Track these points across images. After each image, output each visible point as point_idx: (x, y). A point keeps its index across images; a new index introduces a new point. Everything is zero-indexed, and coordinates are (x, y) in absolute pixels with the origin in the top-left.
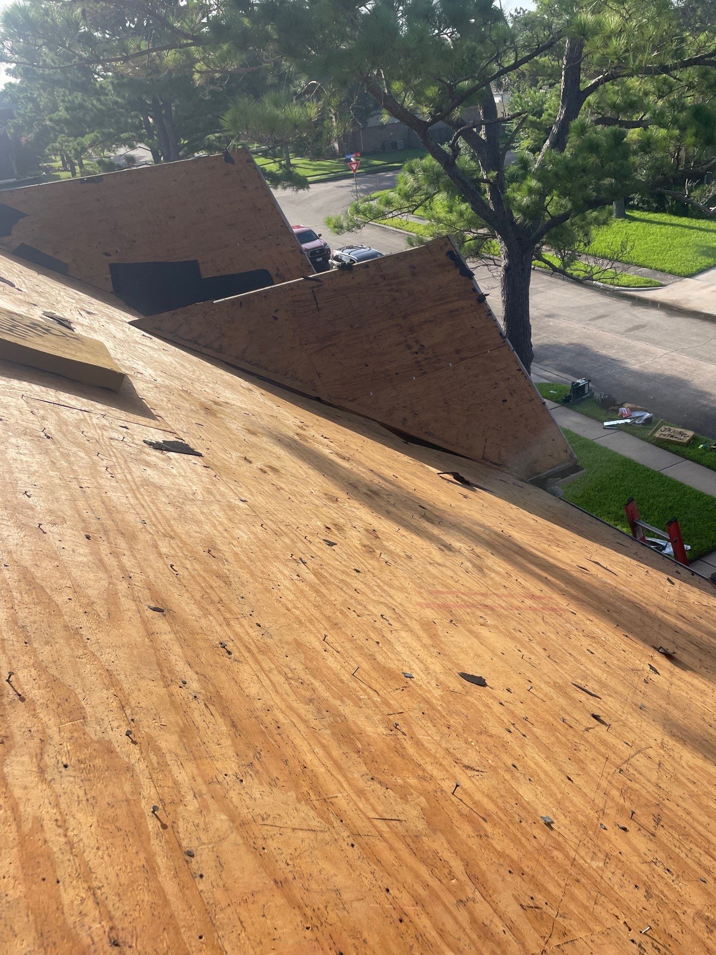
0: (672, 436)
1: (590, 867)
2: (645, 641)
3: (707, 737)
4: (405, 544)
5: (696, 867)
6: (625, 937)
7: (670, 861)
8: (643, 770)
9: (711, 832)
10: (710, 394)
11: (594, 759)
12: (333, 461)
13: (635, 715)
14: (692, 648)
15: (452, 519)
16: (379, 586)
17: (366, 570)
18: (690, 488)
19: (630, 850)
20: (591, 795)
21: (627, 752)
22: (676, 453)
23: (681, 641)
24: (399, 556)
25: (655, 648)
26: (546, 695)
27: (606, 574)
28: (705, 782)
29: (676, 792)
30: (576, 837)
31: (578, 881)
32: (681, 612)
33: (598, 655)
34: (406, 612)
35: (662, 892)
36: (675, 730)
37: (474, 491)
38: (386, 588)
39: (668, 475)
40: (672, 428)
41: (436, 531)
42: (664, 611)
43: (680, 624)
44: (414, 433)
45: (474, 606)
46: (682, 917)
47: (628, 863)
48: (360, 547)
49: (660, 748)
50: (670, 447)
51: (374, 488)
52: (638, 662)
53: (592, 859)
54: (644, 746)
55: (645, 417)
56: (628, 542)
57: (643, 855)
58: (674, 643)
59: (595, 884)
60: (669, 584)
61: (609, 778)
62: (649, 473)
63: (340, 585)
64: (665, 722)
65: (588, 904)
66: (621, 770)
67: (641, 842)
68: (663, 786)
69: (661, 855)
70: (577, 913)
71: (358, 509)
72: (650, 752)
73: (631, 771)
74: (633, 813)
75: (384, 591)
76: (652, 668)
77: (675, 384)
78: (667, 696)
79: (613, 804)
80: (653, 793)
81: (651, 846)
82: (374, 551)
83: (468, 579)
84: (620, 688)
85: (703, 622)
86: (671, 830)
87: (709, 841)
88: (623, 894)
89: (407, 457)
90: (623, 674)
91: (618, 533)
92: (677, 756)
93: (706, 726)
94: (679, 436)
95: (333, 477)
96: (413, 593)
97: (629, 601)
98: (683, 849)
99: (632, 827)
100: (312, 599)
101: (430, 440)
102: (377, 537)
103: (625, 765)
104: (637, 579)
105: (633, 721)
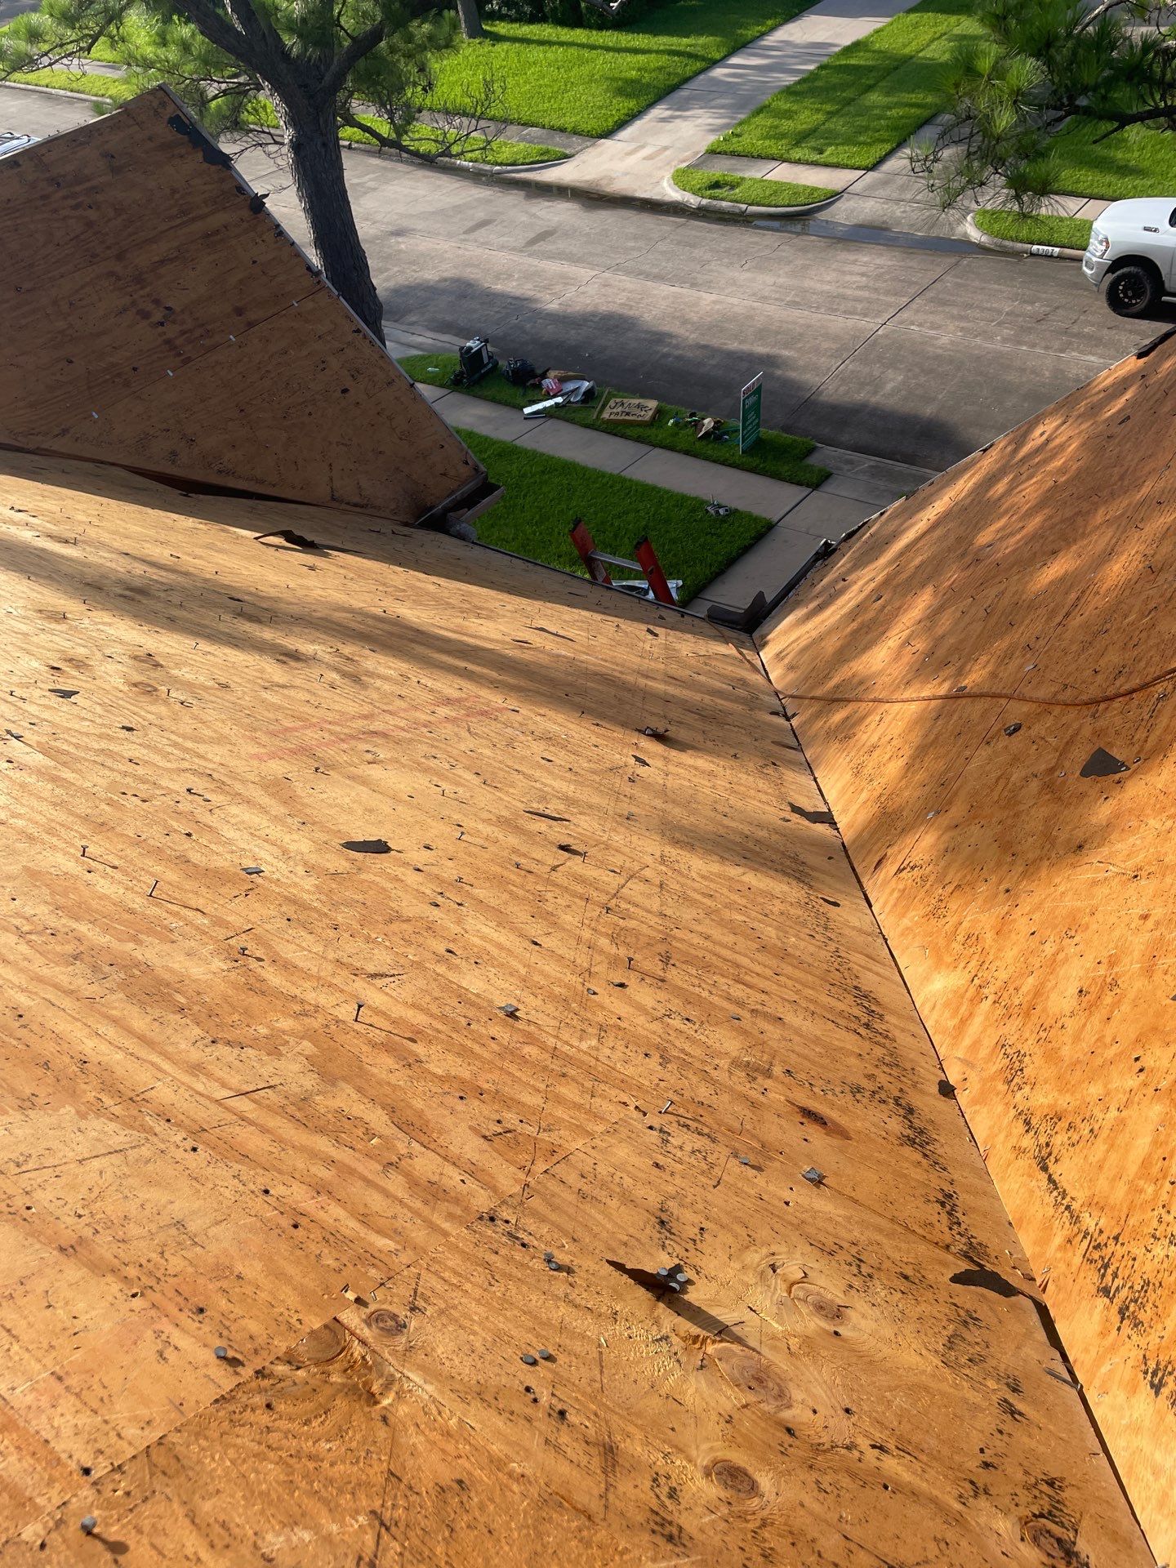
0: (628, 414)
1: (579, 1050)
2: (624, 725)
3: (722, 831)
4: (212, 666)
5: (725, 1004)
6: (640, 1126)
7: (688, 1007)
8: (639, 899)
9: (740, 953)
10: (670, 336)
11: (569, 906)
12: (43, 550)
13: (622, 830)
14: (690, 718)
15: (294, 610)
16: (175, 745)
17: (146, 723)
18: (667, 492)
19: (631, 1010)
20: (569, 955)
21: (613, 881)
22: (639, 440)
23: (675, 713)
24: (206, 688)
25: (640, 731)
26: (487, 839)
27: (558, 643)
28: (725, 891)
29: (687, 914)
30: (555, 1018)
31: (564, 1075)
32: (672, 672)
33: (558, 762)
34: (233, 775)
35: (683, 1051)
36: (677, 835)
37: (326, 555)
38: (189, 744)
39: (634, 478)
40: (625, 400)
41: (268, 634)
42: (647, 677)
43: (672, 690)
44: (198, 475)
45: (353, 737)
46: (714, 1074)
47: (633, 1029)
48: (126, 688)
49: (661, 864)
50: (628, 432)
51: (137, 583)
52: (618, 756)
53: (581, 1039)
54: (637, 868)
55: (583, 390)
56: (585, 589)
57: (651, 1011)
58: (665, 717)
59: (589, 1071)
60: (650, 637)
61: (593, 924)
62: (605, 481)
63: (99, 759)
64: (663, 827)
65: (582, 1101)
66: (608, 909)
67: (646, 995)
68: (669, 912)
69: (676, 1004)
70: (567, 1118)
71: (110, 625)
72: (647, 873)
73: (623, 905)
74: (631, 960)
75: (186, 750)
76: (637, 759)
77: (617, 326)
78: (663, 792)
79: (603, 958)
80: (656, 926)
81: (662, 995)
82: (156, 690)
83: (337, 698)
84: (596, 799)
85: (702, 678)
86: (684, 967)
87: (738, 966)
88: (630, 1071)
89: (191, 519)
90: (597, 779)
91: (569, 578)
92: (683, 868)
93: (719, 817)
94: (638, 412)
95: (50, 578)
96: (241, 741)
97: (596, 674)
98: (704, 986)
99: (632, 980)
100: (46, 794)
101: (232, 483)
102: (157, 665)
103: (614, 901)
104: (605, 641)
105: (618, 839)
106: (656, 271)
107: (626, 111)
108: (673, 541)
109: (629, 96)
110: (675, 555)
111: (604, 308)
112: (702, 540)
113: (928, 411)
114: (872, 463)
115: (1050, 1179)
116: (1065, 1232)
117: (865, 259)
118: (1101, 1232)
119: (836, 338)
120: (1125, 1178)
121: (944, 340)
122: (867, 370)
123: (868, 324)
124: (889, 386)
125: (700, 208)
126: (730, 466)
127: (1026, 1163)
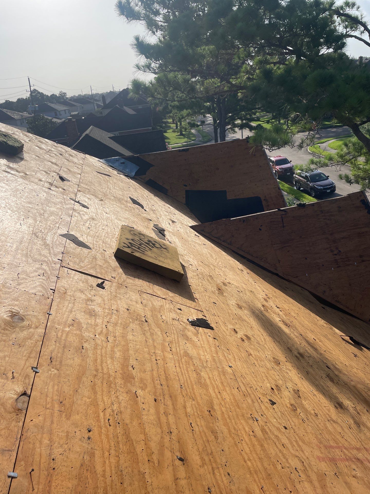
4: (315, 403)
12: (280, 328)
15: (345, 378)
16: (296, 441)
17: (290, 427)
24: (311, 414)
34: (310, 465)
38: (300, 443)
41: (335, 390)
45: (351, 459)
48: (289, 405)
51: (301, 351)
63: (275, 440)
71: (290, 370)
75: (299, 446)
82: (296, 410)
83: (350, 435)
95: (279, 342)
96: (316, 447)
100: (258, 452)
102: (299, 397)
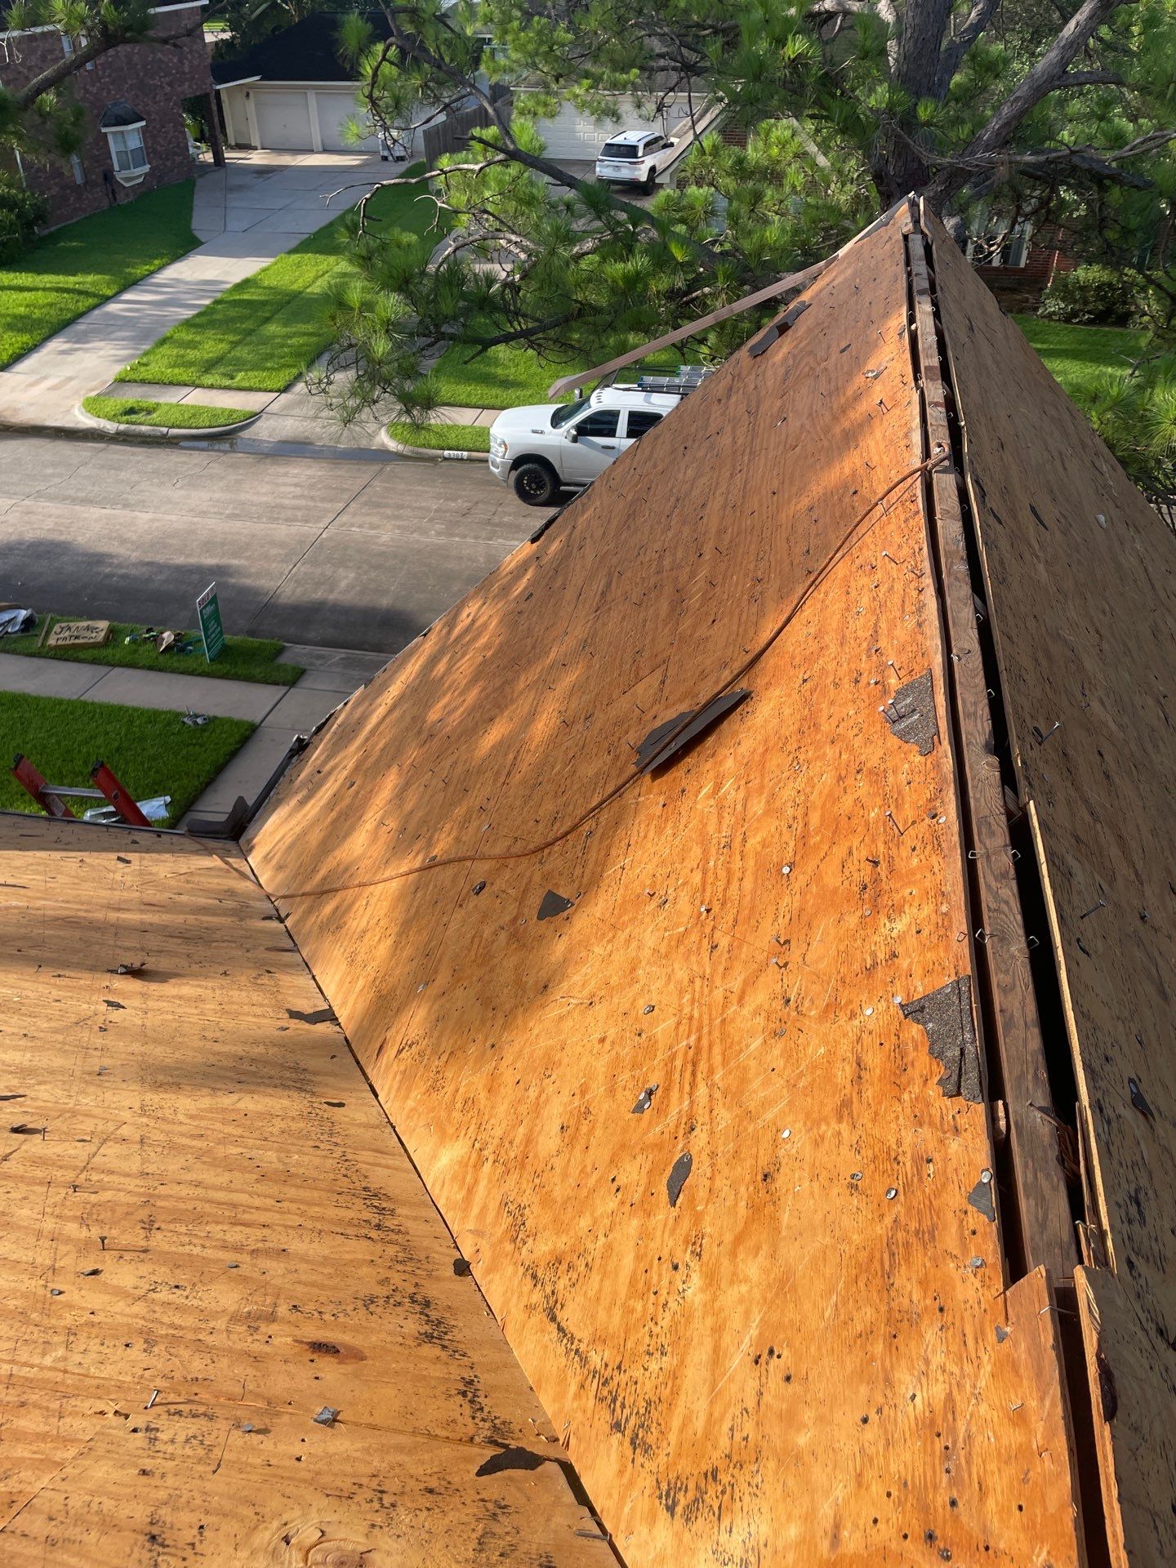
0: (77, 638)
1: (42, 1368)
2: (92, 969)
3: (212, 1060)
5: (221, 1255)
6: (121, 1434)
7: (177, 1271)
8: (115, 1164)
9: (236, 1191)
10: (111, 556)
11: (25, 1198)
13: (91, 1089)
14: (172, 944)
18: (135, 709)
19: (107, 1298)
20: (25, 1256)
21: (80, 1152)
22: (94, 661)
23: (153, 942)
25: (112, 971)
27: (6, 894)
28: (218, 1126)
29: (173, 1165)
30: (9, 1339)
31: (23, 1404)
32: (147, 899)
33: (10, 1030)
35: (173, 1326)
36: (161, 1078)
39: (96, 700)
40: (72, 624)
42: (119, 910)
43: (149, 918)
46: (210, 1340)
47: (110, 1320)
49: (141, 1115)
50: (81, 655)
52: (85, 1006)
53: (44, 1354)
54: (112, 1129)
55: (21, 619)
56: (41, 828)
57: (132, 1291)
58: (142, 949)
59: (55, 1389)
60: (121, 865)
61: (57, 1211)
62: (63, 707)
64: (142, 1073)
65: (47, 1428)
66: (75, 1187)
67: (124, 1275)
68: (151, 1169)
69: (163, 1273)
70: (30, 1455)
72: (125, 1131)
73: (95, 1177)
74: (103, 1239)
76: (110, 1003)
77: (49, 552)
78: (144, 1035)
79: (69, 1247)
80: (137, 1190)
81: (144, 1269)
84: (58, 1062)
85: (184, 898)
86: (172, 1227)
87: (234, 1206)
88: (107, 1371)
90: (60, 1038)
91: (20, 819)
92: (168, 1113)
93: (209, 1045)
94: (88, 634)
97: (57, 919)
98: (195, 1241)
99: (107, 1262)
103: (83, 1176)
104: (67, 880)
105: (87, 1101)
106: (82, 495)
107: (20, 345)
108: (154, 758)
109: (21, 331)
110: (157, 772)
111: (30, 536)
112: (184, 752)
113: (385, 602)
114: (343, 656)
115: (560, 1329)
116: (578, 1378)
117: (296, 471)
118: (606, 1365)
119: (282, 545)
120: (619, 1303)
121: (385, 538)
122: (319, 570)
123: (312, 529)
124: (343, 584)
125: (118, 433)
126: (200, 675)
127: (539, 1317)
